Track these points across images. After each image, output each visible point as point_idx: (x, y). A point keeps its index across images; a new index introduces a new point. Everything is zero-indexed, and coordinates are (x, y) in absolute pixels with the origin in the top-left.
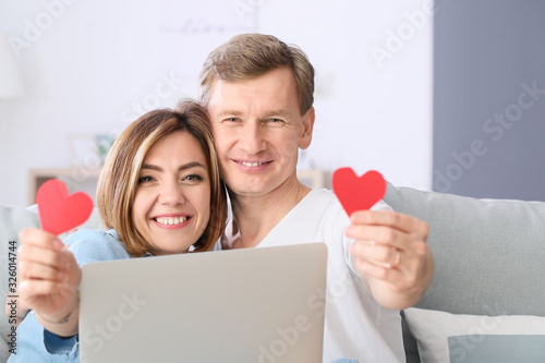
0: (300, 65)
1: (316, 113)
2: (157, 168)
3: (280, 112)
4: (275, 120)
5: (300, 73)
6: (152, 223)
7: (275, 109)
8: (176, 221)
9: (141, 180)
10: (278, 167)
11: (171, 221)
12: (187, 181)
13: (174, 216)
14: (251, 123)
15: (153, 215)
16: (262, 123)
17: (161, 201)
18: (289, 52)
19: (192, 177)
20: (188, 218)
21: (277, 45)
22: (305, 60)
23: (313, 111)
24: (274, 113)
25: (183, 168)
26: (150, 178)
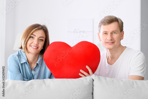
0: (120, 21)
1: (124, 32)
2: (35, 35)
3: (115, 31)
4: (115, 33)
5: (120, 23)
6: (30, 47)
7: (114, 30)
8: (35, 48)
9: (30, 37)
10: (116, 43)
11: (34, 47)
12: (40, 41)
13: (35, 47)
14: (109, 34)
15: (31, 45)
16: (112, 33)
17: (34, 43)
18: (117, 19)
19: (41, 40)
20: (38, 48)
21: (114, 17)
22: (121, 20)
23: (123, 32)
24: (114, 31)
25: (40, 37)
26: (33, 37)
